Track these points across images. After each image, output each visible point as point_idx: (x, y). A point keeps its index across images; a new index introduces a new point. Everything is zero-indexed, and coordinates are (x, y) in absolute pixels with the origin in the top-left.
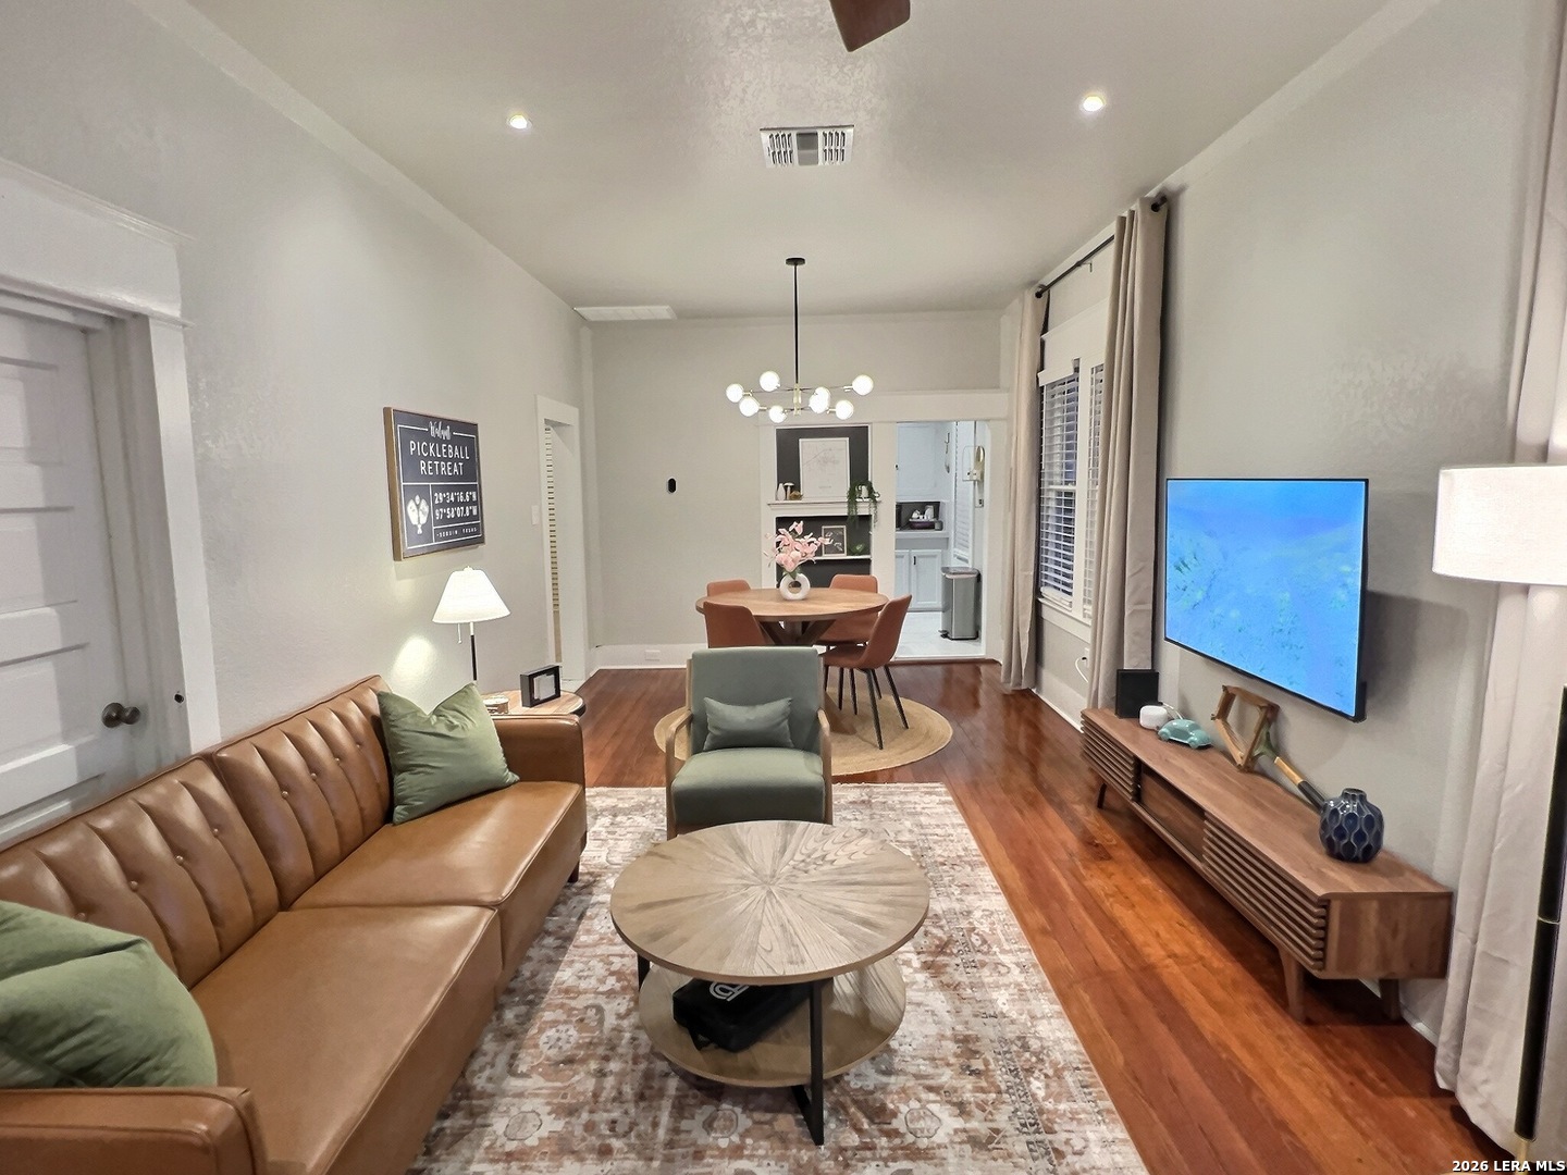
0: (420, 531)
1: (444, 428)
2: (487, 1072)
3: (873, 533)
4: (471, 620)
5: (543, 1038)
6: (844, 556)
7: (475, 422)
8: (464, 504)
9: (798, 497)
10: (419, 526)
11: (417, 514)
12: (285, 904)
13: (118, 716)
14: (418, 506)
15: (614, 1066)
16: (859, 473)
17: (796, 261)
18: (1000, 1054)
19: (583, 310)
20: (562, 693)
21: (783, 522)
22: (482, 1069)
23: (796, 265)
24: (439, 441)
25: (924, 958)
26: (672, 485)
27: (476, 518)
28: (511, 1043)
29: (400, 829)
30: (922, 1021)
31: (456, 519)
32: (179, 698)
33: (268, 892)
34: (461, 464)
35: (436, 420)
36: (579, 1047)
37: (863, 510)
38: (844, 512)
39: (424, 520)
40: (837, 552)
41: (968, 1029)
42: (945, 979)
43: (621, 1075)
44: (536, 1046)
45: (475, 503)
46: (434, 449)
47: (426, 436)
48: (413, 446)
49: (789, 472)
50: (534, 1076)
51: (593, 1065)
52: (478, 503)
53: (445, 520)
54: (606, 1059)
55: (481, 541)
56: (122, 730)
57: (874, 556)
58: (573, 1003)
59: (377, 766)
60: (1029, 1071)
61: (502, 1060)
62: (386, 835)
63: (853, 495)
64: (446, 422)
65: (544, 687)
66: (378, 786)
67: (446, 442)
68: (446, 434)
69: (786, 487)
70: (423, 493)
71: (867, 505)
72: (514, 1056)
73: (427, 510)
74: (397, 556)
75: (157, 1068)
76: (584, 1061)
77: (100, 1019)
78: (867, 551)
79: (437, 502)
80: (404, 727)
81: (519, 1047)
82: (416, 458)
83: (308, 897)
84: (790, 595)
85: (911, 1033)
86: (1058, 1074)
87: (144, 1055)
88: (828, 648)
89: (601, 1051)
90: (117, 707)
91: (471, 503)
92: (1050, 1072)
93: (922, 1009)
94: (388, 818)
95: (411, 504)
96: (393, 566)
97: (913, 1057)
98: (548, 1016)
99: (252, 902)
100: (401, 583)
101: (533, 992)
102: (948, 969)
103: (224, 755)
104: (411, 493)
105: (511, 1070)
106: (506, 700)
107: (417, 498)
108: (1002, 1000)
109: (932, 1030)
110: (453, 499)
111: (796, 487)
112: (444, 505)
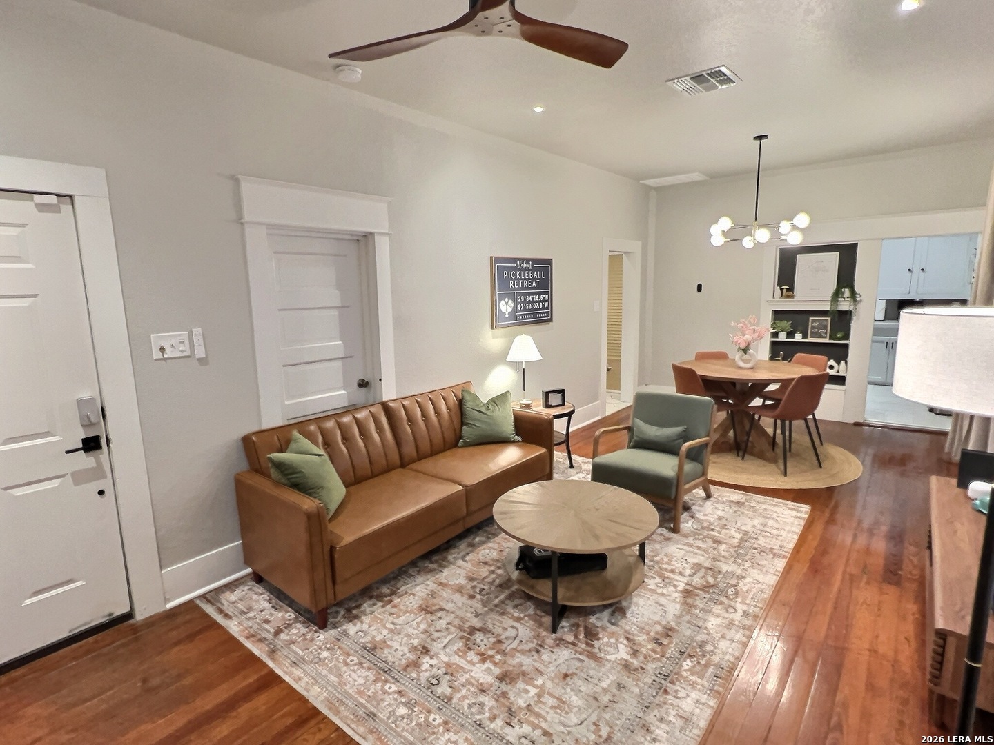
0: (507, 315)
1: (527, 263)
2: (455, 555)
3: (853, 324)
4: (524, 361)
5: (483, 552)
6: (826, 340)
7: (550, 258)
8: (539, 302)
9: (792, 296)
10: (507, 313)
11: (506, 307)
12: (403, 465)
13: (363, 384)
14: (507, 303)
15: (500, 572)
16: (846, 278)
17: (760, 138)
18: (682, 643)
19: (647, 182)
20: (566, 403)
21: (778, 315)
22: (455, 553)
23: (761, 140)
24: (524, 270)
25: (688, 587)
26: (699, 288)
27: (547, 308)
28: (470, 549)
29: (460, 450)
30: (655, 613)
31: (532, 309)
32: (380, 380)
33: (395, 457)
34: (538, 281)
35: (522, 260)
36: (493, 560)
37: (844, 306)
38: (827, 308)
39: (510, 310)
40: (820, 336)
41: (677, 626)
42: (690, 601)
43: (499, 576)
44: (478, 553)
45: (547, 301)
46: (520, 275)
47: (516, 268)
48: (505, 274)
49: (786, 277)
50: (469, 563)
51: (492, 568)
52: (550, 301)
53: (524, 309)
54: (499, 568)
55: (551, 320)
56: (364, 390)
57: (852, 342)
58: (504, 544)
59: (457, 421)
60: (691, 656)
61: (462, 553)
62: (454, 450)
63: (837, 294)
64: (528, 261)
65: (555, 399)
66: (455, 430)
67: (529, 270)
68: (529, 266)
69: (782, 290)
70: (511, 297)
71: (848, 303)
72: (468, 554)
73: (512, 305)
74: (492, 327)
75: (315, 493)
76: (491, 565)
77: (300, 472)
78: (847, 337)
79: (519, 301)
80: (469, 405)
81: (472, 551)
82: (508, 280)
83: (414, 466)
84: (742, 364)
85: (643, 614)
86: (707, 666)
87: (312, 487)
88: (764, 402)
89: (499, 564)
90: (363, 380)
91: (544, 300)
92: (703, 662)
93: (661, 608)
94: (456, 445)
95: (503, 302)
96: (490, 332)
97: (632, 623)
98: (491, 545)
99: (387, 460)
100: (492, 340)
101: (493, 534)
102: (697, 598)
103: (390, 404)
104: (501, 297)
105: (463, 558)
106: (530, 402)
107: (507, 300)
108: (713, 623)
109: (656, 618)
110: (531, 299)
111: (791, 289)
112: (525, 302)
